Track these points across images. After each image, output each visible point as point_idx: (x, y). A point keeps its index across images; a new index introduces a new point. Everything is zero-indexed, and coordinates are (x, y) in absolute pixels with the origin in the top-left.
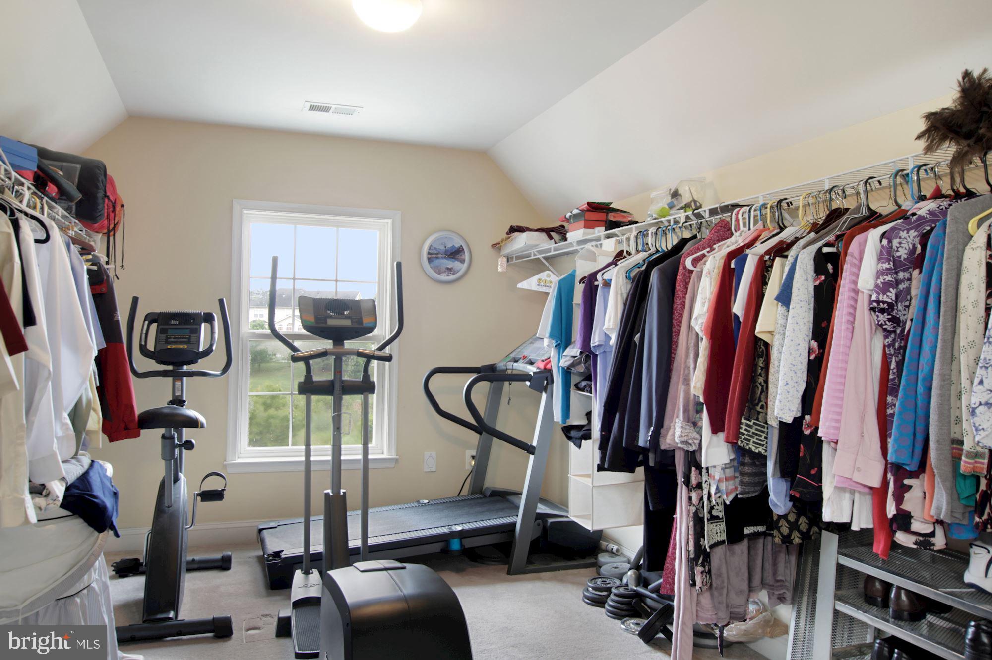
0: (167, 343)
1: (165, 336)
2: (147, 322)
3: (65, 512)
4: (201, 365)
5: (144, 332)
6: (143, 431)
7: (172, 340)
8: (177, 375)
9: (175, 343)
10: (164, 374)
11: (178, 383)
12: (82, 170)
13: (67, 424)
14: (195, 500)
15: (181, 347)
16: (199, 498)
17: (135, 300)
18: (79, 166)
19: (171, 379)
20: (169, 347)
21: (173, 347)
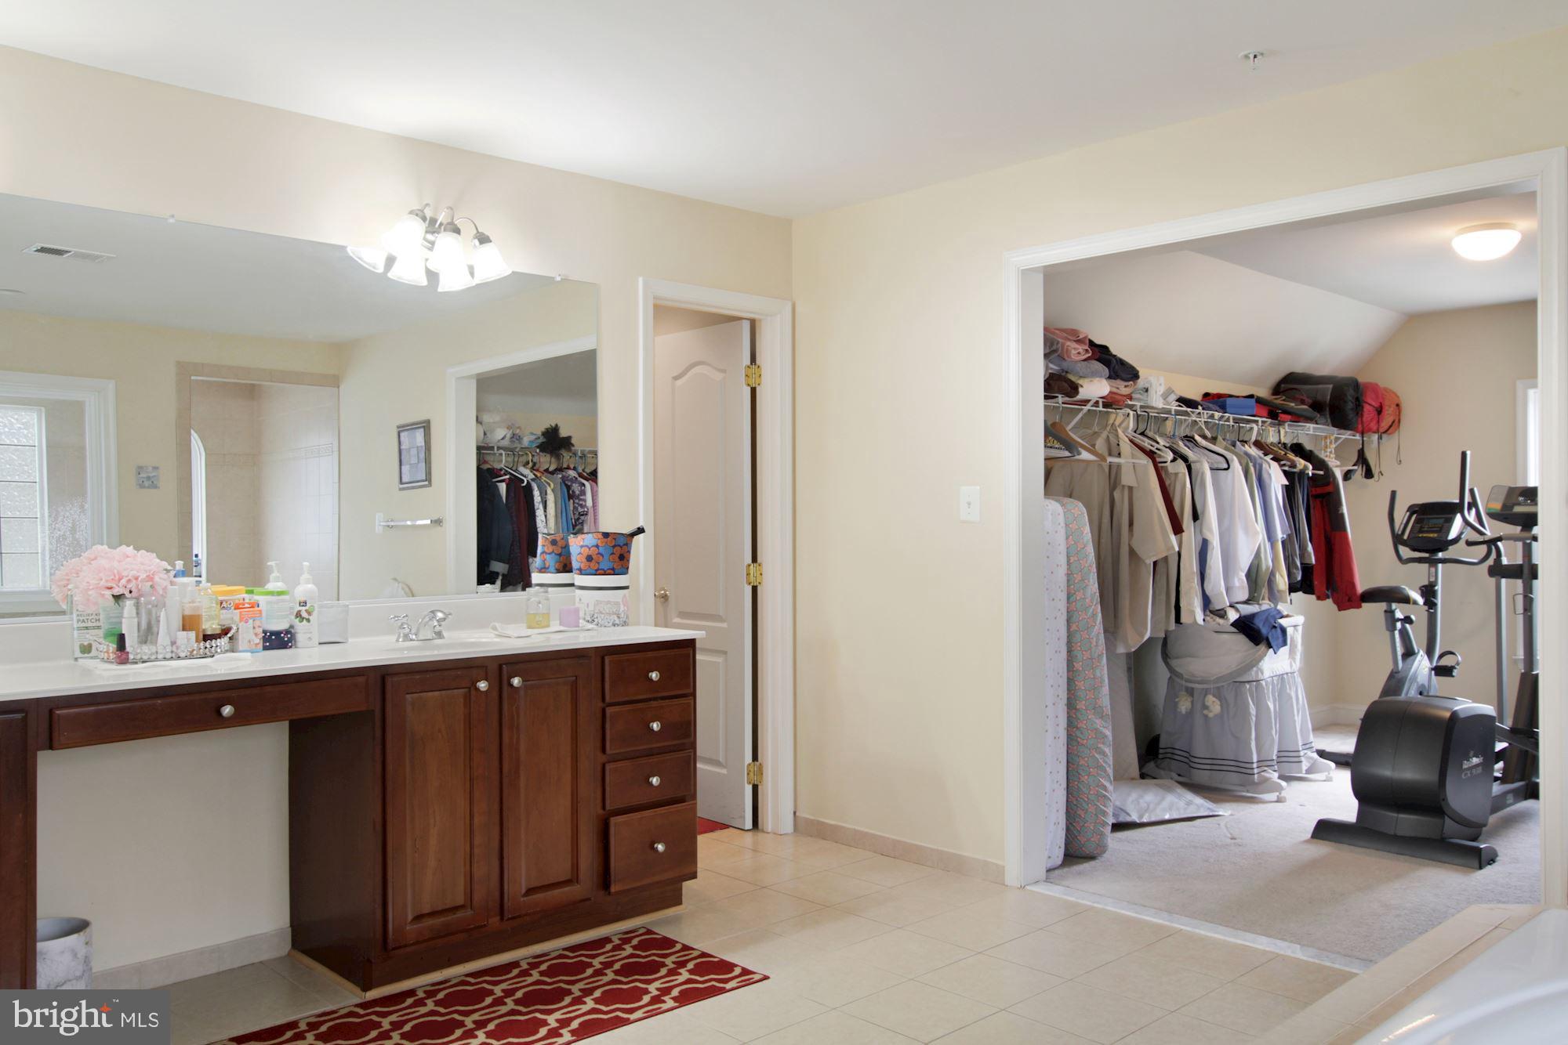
0: (1421, 531)
1: (1419, 525)
2: (1408, 513)
3: (1233, 629)
4: (1451, 552)
5: (1404, 522)
6: (1363, 604)
7: (1426, 529)
8: (1433, 563)
9: (1428, 532)
10: (1420, 560)
11: (1433, 570)
12: (1334, 388)
13: (1242, 580)
14: (1430, 675)
15: (1431, 535)
16: (1433, 672)
17: (1393, 494)
18: (1331, 386)
19: (1427, 565)
20: (1420, 535)
21: (1425, 535)
